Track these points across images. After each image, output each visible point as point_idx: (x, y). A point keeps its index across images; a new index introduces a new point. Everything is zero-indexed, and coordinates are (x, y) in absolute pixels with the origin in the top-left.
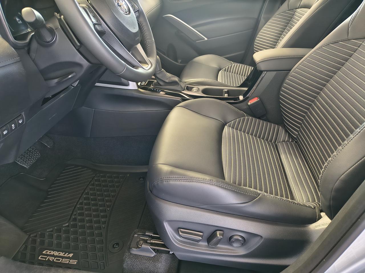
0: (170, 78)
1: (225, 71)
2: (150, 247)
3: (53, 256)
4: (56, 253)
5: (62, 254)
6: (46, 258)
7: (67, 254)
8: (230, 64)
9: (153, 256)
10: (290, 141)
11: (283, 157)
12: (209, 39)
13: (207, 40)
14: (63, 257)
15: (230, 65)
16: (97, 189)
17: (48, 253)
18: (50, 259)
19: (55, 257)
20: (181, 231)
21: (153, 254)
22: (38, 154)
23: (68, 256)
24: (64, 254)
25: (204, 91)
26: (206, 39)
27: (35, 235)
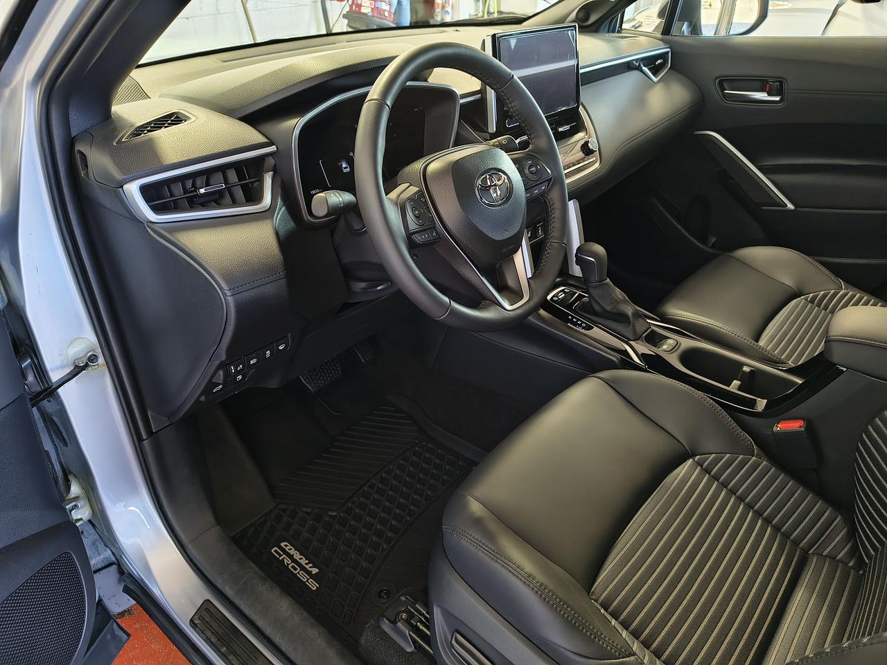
0: (618, 302)
1: (812, 301)
2: (409, 634)
3: (291, 557)
4: (297, 556)
5: (303, 562)
6: (280, 555)
7: (311, 565)
8: (834, 286)
9: (409, 650)
10: (851, 564)
11: (799, 595)
12: (798, 209)
13: (794, 210)
14: (303, 568)
15: (833, 291)
16: (409, 470)
17: (287, 549)
18: (285, 561)
19: (294, 561)
20: (456, 637)
21: (410, 649)
22: (338, 371)
23: (310, 569)
24: (307, 564)
25: (689, 357)
26: (790, 206)
27: (284, 507)
